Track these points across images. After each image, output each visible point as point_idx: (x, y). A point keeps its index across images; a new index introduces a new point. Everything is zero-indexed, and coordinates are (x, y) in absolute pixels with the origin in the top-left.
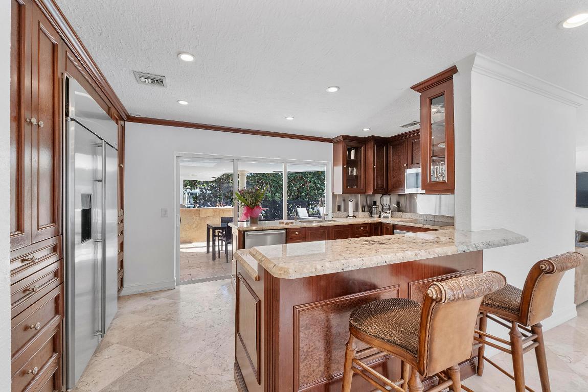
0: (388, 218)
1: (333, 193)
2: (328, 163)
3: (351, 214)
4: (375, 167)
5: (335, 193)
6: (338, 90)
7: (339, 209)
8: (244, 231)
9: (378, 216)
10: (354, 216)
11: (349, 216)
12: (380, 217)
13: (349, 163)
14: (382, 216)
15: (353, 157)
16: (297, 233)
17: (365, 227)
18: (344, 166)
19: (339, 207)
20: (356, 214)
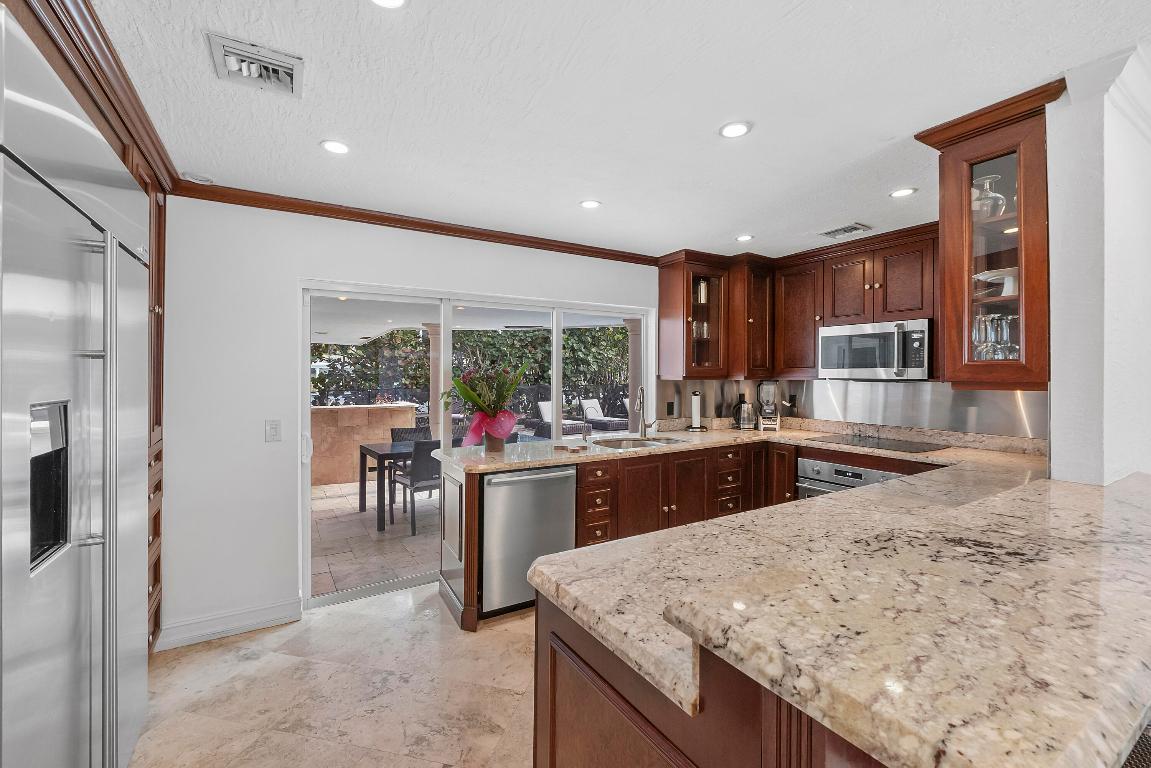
0: (775, 429)
1: (658, 377)
2: (647, 311)
3: (696, 422)
4: (750, 320)
5: (663, 378)
6: (749, 130)
7: (670, 411)
8: (482, 476)
9: (752, 426)
10: (702, 427)
11: (691, 427)
12: (756, 428)
13: (697, 312)
14: (762, 427)
15: (703, 299)
16: (599, 473)
17: (736, 454)
18: (687, 318)
19: (670, 406)
20: (707, 422)
